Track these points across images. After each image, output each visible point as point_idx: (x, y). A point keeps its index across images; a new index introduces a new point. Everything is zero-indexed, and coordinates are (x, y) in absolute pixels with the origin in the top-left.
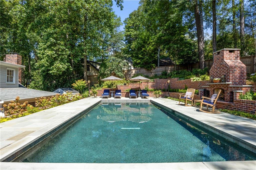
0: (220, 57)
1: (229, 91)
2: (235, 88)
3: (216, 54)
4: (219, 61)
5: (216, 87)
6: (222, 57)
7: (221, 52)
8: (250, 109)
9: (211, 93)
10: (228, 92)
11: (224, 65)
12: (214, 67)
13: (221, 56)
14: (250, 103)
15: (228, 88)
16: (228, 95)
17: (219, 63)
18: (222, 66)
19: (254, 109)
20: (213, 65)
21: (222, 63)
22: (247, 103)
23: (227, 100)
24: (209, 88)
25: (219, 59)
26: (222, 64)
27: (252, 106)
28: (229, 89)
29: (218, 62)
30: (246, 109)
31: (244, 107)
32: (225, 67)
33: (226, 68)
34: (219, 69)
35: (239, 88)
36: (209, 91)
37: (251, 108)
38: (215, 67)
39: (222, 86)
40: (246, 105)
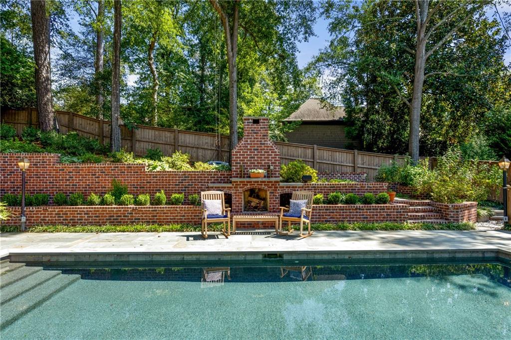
0: (260, 130)
1: (278, 193)
2: (289, 187)
3: (250, 121)
4: (256, 137)
5: (249, 186)
6: (263, 130)
7: (262, 121)
8: (324, 218)
9: (236, 198)
10: (277, 195)
11: (268, 147)
12: (243, 147)
13: (261, 128)
14: (323, 210)
15: (277, 187)
16: (277, 200)
17: (257, 141)
18: (264, 147)
19: (329, 217)
20: (243, 142)
21: (263, 142)
22: (319, 210)
23: (275, 210)
24: (231, 188)
25: (258, 133)
26: (264, 144)
27: (326, 213)
28: (279, 190)
29: (254, 138)
30: (319, 218)
31: (316, 215)
32: (271, 150)
33: (272, 152)
34: (257, 152)
35: (296, 187)
36: (231, 195)
37: (326, 215)
38: (247, 147)
39: (264, 185)
40: (319, 212)
